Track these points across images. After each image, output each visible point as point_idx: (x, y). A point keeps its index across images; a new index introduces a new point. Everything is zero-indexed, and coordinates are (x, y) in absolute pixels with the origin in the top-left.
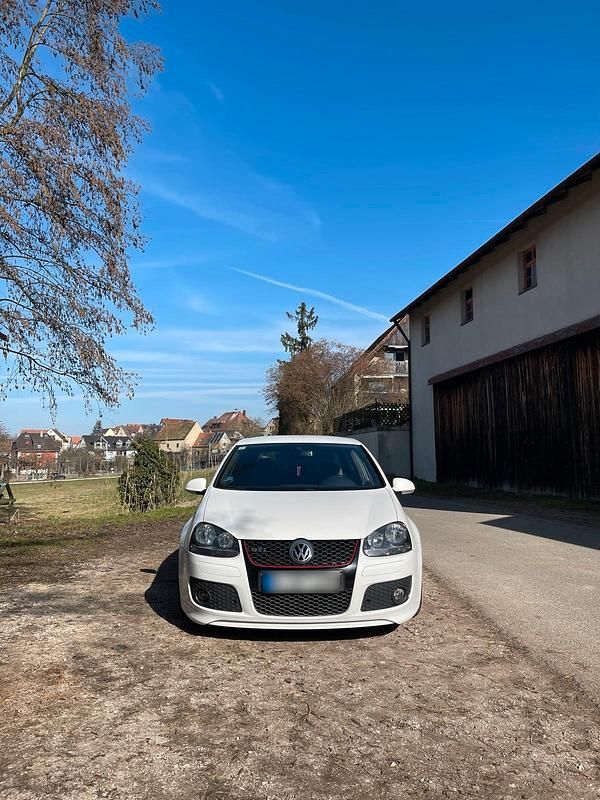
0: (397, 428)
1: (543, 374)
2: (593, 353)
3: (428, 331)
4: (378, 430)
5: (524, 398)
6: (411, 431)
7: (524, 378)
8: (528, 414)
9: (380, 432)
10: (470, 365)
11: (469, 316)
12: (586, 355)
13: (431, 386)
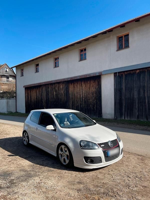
0: (12, 98)
1: (61, 88)
2: (74, 85)
3: (22, 73)
4: (7, 99)
5: (55, 93)
6: (16, 99)
7: (55, 89)
8: (56, 97)
9: (8, 100)
10: (38, 84)
11: (37, 71)
12: (72, 84)
13: (24, 88)
